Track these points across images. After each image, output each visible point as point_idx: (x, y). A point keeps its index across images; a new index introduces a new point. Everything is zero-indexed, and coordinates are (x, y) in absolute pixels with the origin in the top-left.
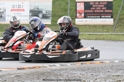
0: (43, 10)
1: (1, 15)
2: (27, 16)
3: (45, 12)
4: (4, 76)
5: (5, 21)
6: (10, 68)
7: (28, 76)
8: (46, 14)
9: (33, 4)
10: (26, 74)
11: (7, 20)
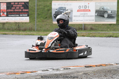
0: (108, 10)
1: (68, 15)
2: (93, 16)
3: (110, 12)
4: (72, 73)
5: (72, 21)
6: (78, 66)
7: (95, 73)
8: (111, 13)
9: (99, 4)
10: (94, 72)
11: (74, 20)
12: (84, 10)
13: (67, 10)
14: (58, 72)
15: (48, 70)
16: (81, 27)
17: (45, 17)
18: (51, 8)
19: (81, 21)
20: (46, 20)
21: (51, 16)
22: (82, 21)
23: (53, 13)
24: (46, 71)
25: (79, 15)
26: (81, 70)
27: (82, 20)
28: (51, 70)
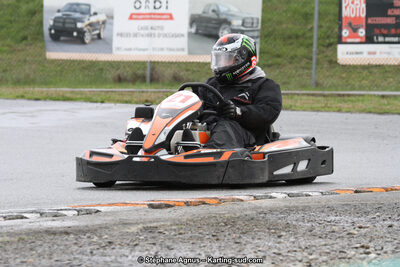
0: (233, 16)
1: (97, 32)
2: (183, 35)
3: (240, 22)
4: (106, 228)
5: (110, 51)
6: (126, 204)
7: (182, 228)
8: (242, 28)
10: (178, 223)
11: (118, 49)
12: (150, 14)
13: (95, 14)
14: (57, 224)
15: (25, 215)
16: (140, 72)
17: (21, 34)
18: (42, 6)
19: (140, 50)
20: (22, 46)
21: (40, 33)
22: (146, 53)
23: (48, 22)
24: (17, 218)
25: (136, 31)
26: (134, 217)
27: (144, 50)
28: (34, 215)
